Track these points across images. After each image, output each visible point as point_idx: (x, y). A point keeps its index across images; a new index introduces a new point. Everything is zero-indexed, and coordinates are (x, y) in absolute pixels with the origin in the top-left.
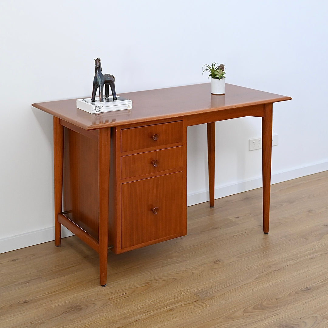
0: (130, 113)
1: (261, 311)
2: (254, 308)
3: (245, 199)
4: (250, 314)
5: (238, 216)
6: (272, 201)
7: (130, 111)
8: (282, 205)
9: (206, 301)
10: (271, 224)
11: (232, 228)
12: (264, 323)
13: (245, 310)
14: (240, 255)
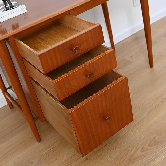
0: (27, 16)
1: (154, 147)
2: (149, 145)
3: (135, 39)
4: (147, 152)
5: (131, 55)
6: (153, 37)
7: (26, 14)
8: (160, 39)
9: (112, 144)
10: (155, 57)
11: (128, 66)
12: (158, 160)
13: (142, 149)
14: (135, 91)
